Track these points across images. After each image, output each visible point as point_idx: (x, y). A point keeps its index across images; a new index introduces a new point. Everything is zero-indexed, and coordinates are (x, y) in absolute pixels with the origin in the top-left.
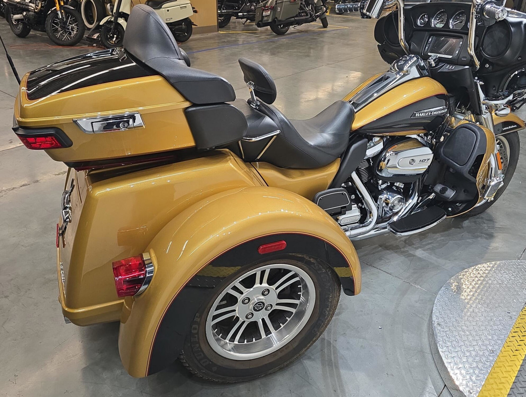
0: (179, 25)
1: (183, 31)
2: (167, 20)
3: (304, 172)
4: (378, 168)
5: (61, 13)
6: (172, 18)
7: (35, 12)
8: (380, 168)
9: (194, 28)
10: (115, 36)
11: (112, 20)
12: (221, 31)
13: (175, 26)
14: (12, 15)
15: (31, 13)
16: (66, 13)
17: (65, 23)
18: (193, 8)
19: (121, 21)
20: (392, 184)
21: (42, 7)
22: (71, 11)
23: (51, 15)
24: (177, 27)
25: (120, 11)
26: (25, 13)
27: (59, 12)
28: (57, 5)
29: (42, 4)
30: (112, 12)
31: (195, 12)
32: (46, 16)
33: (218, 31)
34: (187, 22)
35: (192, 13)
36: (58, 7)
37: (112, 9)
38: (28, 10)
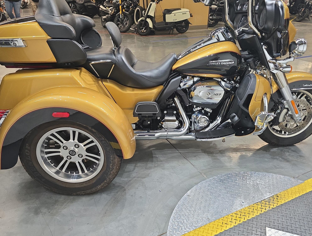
0: (180, 23)
1: (183, 27)
2: (173, 20)
3: (135, 89)
4: (189, 96)
5: (122, 15)
6: (176, 19)
7: (111, 15)
8: (191, 96)
9: (190, 26)
10: (144, 28)
11: (144, 19)
12: (209, 28)
13: (178, 24)
14: (102, 16)
15: (109, 15)
16: (124, 15)
17: (123, 21)
18: (191, 14)
19: (149, 20)
20: (203, 109)
21: (114, 12)
22: (127, 14)
23: (117, 16)
24: (179, 25)
25: (148, 15)
26: (107, 15)
27: (121, 15)
28: (121, 11)
29: (114, 11)
30: (145, 15)
31: (191, 16)
32: (115, 16)
33: (208, 28)
34: (186, 22)
35: (189, 17)
36: (121, 12)
37: (145, 13)
38: (108, 14)
